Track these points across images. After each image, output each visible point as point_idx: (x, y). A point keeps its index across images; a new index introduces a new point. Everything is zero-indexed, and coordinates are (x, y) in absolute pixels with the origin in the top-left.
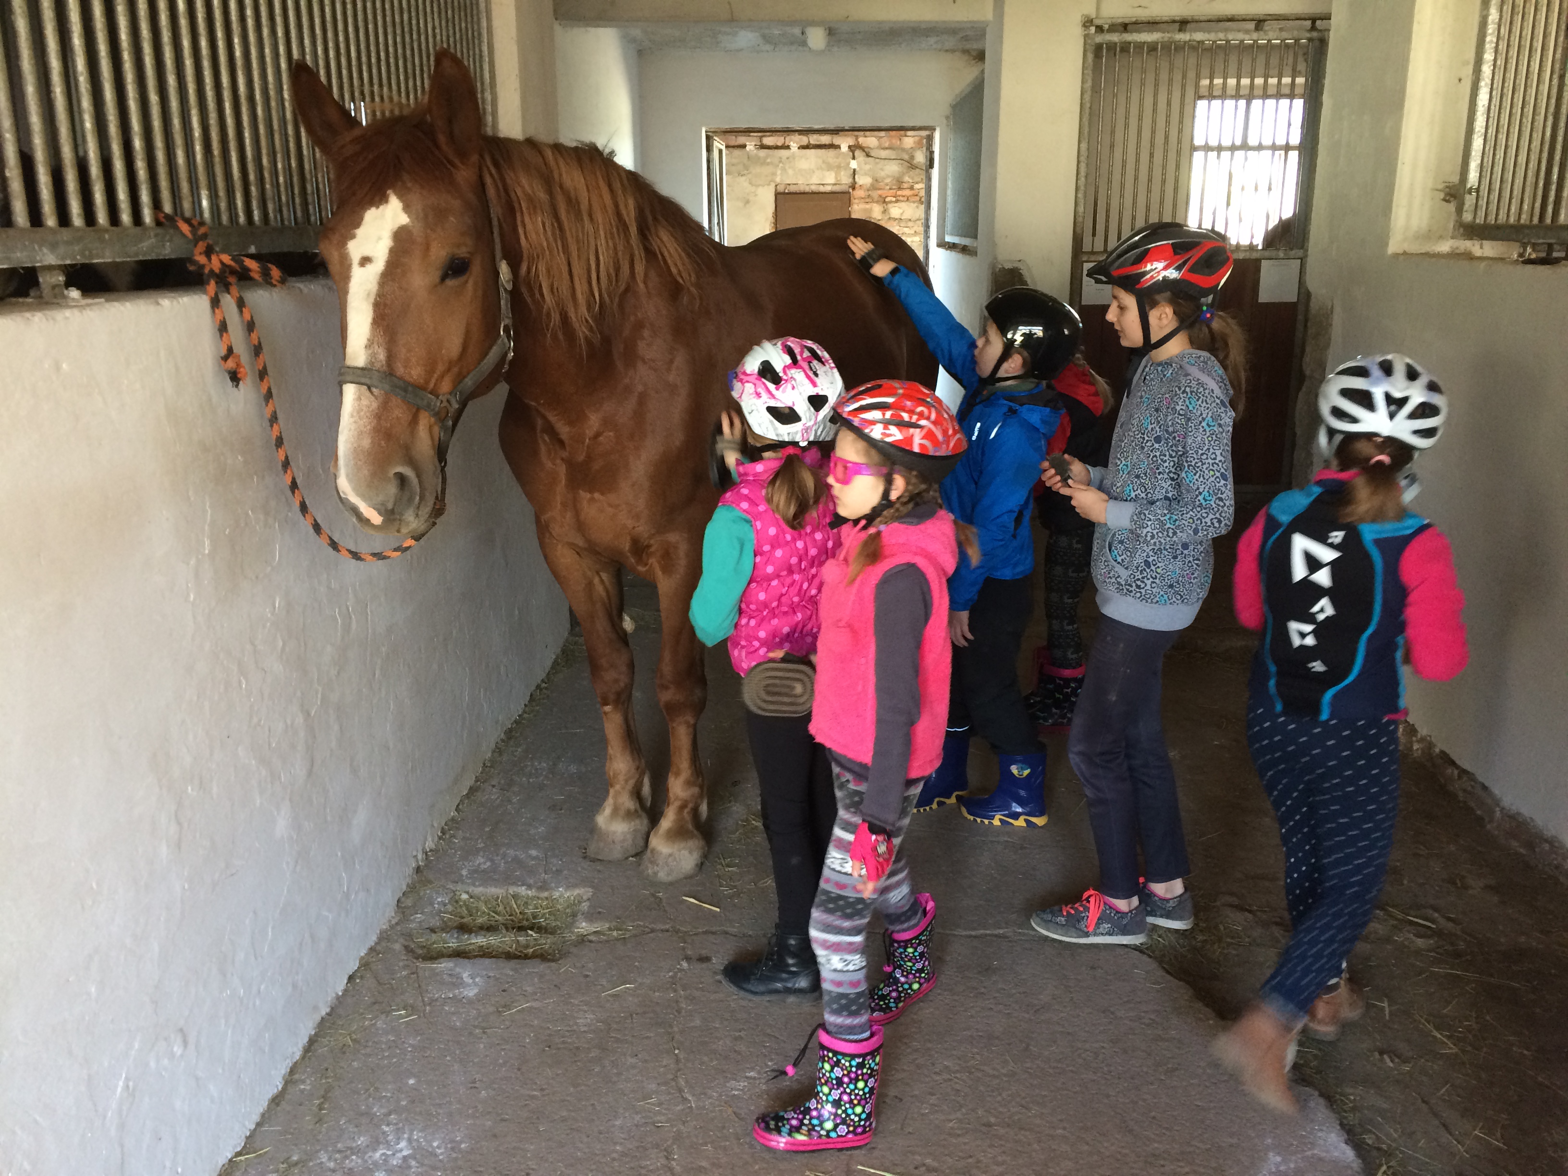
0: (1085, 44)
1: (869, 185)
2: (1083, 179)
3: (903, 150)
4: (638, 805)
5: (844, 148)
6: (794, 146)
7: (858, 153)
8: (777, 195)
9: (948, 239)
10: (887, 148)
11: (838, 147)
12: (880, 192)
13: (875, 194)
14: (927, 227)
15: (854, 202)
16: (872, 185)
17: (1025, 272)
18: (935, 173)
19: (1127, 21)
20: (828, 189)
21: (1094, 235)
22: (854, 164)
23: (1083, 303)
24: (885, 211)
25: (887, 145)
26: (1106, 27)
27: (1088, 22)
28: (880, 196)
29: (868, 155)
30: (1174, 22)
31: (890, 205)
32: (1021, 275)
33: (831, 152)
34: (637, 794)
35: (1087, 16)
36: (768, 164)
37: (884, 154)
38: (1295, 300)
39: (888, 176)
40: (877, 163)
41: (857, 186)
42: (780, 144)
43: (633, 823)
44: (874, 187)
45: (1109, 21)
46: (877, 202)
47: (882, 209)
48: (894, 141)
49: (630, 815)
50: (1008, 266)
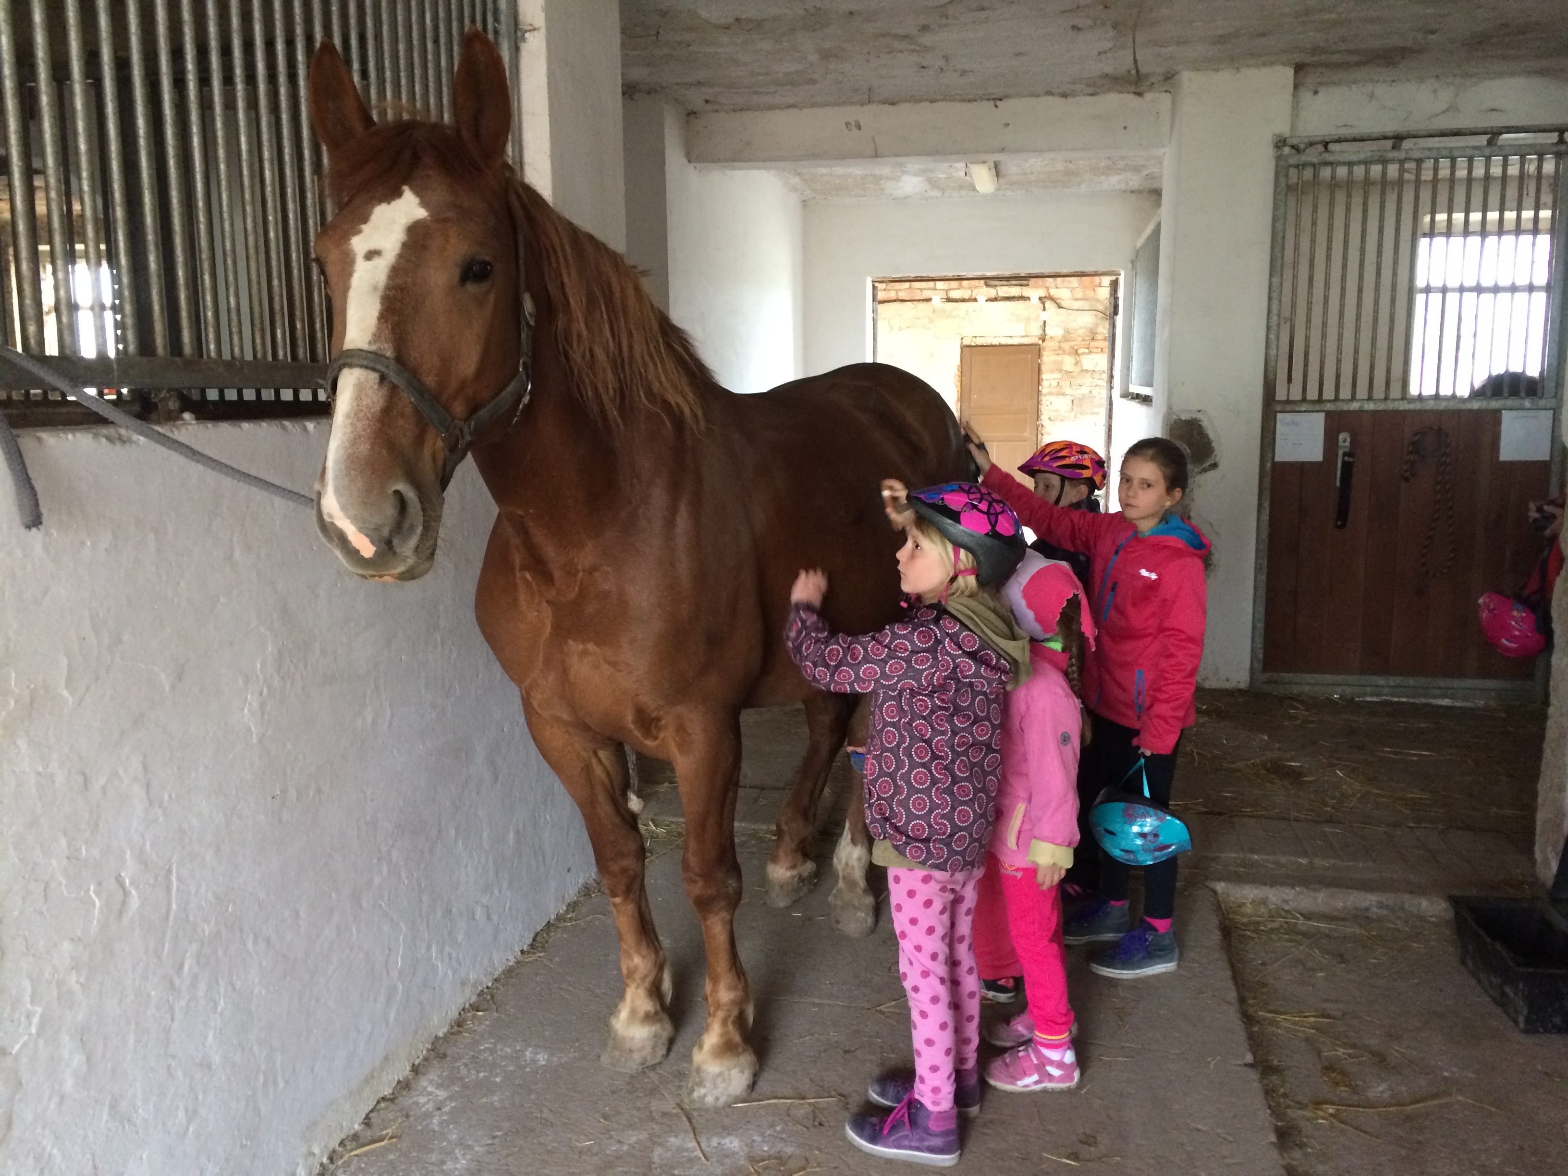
0: (1277, 166)
1: (1060, 338)
2: (1275, 318)
3: (1098, 300)
4: (658, 1007)
5: (1035, 300)
6: (981, 299)
7: (1048, 304)
8: (964, 348)
9: (1134, 389)
10: (1080, 299)
11: (1028, 299)
12: (1071, 343)
13: (1066, 346)
14: (1111, 377)
15: (1045, 353)
16: (1064, 337)
17: (1205, 423)
18: (1119, 319)
19: (1328, 139)
20: (1015, 341)
21: (1290, 380)
22: (1044, 316)
23: (1277, 459)
24: (1077, 363)
25: (1080, 295)
26: (1302, 146)
27: (1280, 143)
28: (1072, 347)
29: (1060, 307)
30: (1386, 138)
31: (1083, 358)
32: (1200, 426)
33: (1020, 304)
34: (655, 991)
35: (1278, 136)
36: (954, 317)
37: (1077, 305)
38: (1547, 458)
39: (1081, 328)
40: (1069, 315)
41: (1047, 337)
42: (966, 297)
43: (653, 1028)
44: (1066, 338)
45: (1306, 140)
46: (1069, 354)
47: (1074, 361)
48: (1087, 292)
49: (648, 1018)
50: (1184, 417)
